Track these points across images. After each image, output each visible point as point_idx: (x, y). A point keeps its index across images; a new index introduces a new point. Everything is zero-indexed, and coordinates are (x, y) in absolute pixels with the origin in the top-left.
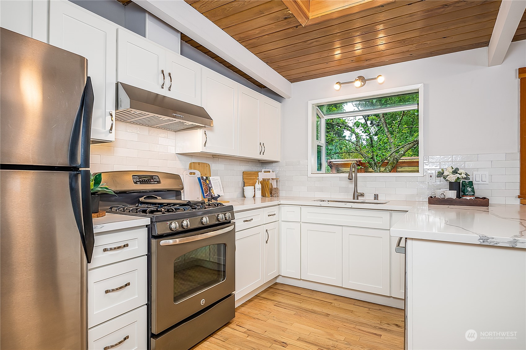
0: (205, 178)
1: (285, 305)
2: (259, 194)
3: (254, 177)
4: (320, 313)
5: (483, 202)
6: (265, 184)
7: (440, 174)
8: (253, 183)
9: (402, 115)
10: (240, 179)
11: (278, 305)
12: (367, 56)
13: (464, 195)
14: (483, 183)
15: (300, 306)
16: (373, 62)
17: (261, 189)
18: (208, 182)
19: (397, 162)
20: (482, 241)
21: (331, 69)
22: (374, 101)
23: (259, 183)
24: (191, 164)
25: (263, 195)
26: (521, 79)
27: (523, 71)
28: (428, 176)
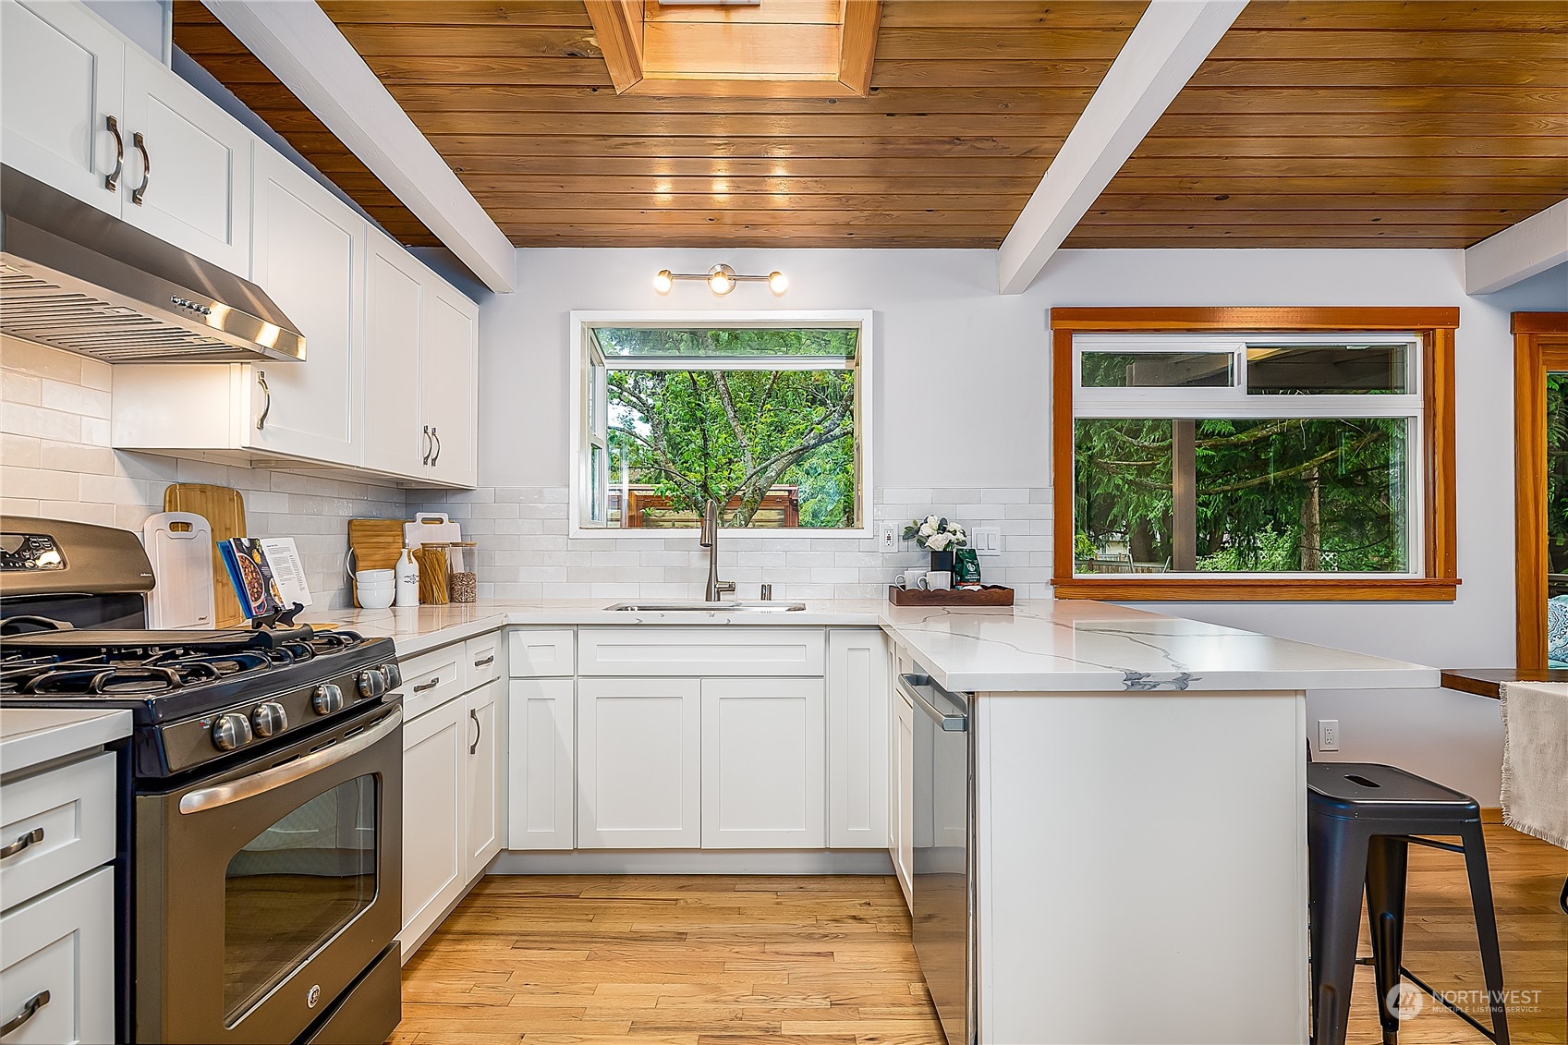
0: (246, 542)
1: (546, 939)
2: (410, 594)
3: (390, 539)
4: (657, 935)
5: (1001, 597)
6: (428, 559)
7: (911, 533)
8: (385, 560)
9: (772, 377)
10: (336, 546)
11: (524, 945)
12: (753, 214)
13: (963, 581)
14: (991, 552)
15: (593, 930)
16: (760, 233)
17: (417, 579)
18: (258, 558)
19: (762, 497)
20: (1129, 683)
21: (647, 230)
22: (725, 336)
23: (410, 559)
24: (172, 489)
25: (425, 597)
26: (1056, 332)
27: (1058, 314)
28: (882, 538)
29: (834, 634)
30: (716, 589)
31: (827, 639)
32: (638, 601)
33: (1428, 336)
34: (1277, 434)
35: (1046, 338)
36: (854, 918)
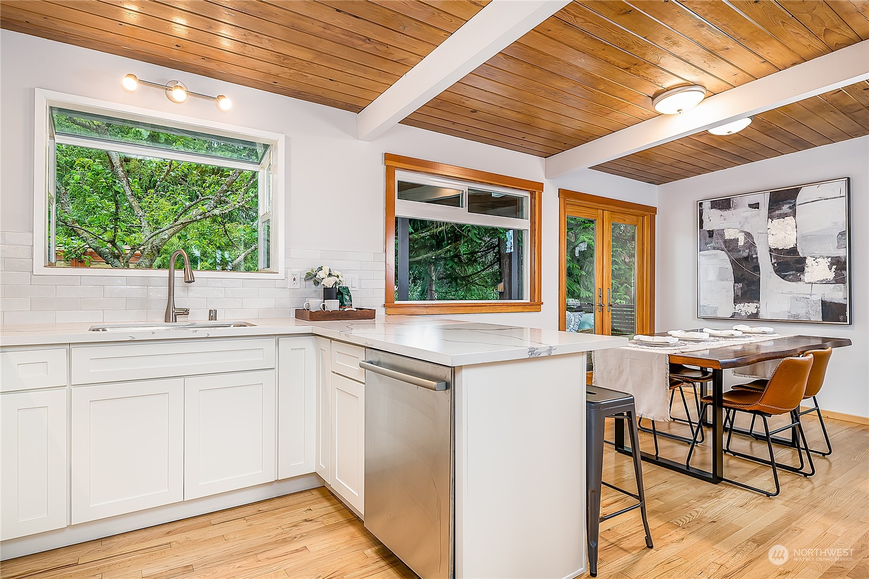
7: (311, 277)
13: (345, 305)
14: (356, 289)
16: (211, 65)
20: (530, 353)
26: (387, 166)
27: (388, 157)
28: (290, 279)
29: (282, 341)
30: (173, 313)
31: (278, 343)
32: (102, 324)
33: (533, 194)
34: (429, 235)
35: (382, 169)
36: (306, 520)
